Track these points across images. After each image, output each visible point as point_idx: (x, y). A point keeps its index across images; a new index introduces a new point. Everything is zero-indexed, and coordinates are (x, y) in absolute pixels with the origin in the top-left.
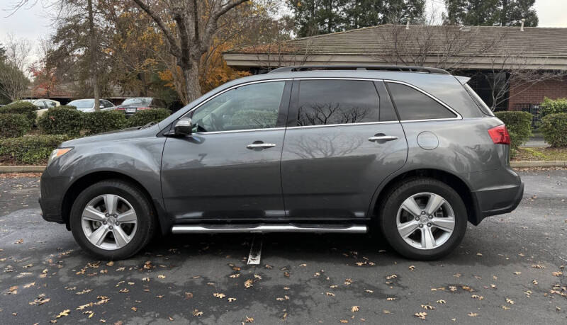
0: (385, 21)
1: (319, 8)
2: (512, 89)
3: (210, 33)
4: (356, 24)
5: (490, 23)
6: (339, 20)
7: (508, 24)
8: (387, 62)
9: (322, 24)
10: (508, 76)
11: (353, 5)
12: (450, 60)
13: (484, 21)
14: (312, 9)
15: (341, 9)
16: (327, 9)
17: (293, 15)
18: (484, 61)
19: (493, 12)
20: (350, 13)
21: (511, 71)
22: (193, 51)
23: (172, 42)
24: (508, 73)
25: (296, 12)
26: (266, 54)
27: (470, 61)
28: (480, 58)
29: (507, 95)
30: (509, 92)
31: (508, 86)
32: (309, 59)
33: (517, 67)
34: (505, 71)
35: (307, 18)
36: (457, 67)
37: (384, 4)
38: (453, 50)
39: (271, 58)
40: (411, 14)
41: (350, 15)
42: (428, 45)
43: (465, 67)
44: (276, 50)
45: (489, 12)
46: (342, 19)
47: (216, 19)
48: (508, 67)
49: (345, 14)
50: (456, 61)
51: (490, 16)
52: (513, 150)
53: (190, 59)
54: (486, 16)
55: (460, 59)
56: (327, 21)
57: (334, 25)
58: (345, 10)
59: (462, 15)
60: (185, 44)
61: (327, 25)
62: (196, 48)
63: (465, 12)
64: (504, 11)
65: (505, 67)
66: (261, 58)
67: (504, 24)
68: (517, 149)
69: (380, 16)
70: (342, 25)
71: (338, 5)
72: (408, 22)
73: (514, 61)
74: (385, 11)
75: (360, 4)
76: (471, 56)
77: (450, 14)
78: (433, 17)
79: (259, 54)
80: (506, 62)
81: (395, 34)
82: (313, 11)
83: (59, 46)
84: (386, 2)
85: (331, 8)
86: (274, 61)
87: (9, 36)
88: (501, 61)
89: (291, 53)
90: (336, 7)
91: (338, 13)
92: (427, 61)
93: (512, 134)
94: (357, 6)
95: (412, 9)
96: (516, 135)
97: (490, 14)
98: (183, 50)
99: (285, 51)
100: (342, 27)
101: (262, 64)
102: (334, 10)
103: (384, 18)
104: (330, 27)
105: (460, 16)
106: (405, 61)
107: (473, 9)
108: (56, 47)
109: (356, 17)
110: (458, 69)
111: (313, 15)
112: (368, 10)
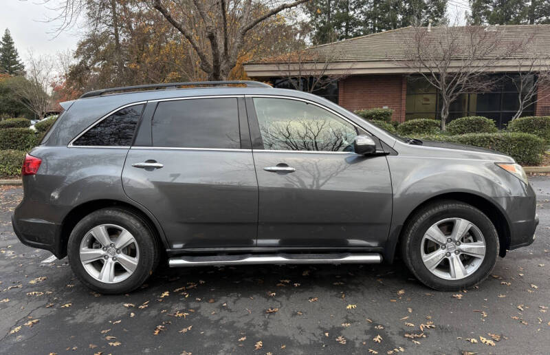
0: (405, 23)
1: (335, 11)
2: (540, 92)
3: (238, 47)
4: (375, 27)
5: (517, 21)
6: (357, 23)
7: (537, 21)
8: (409, 68)
9: (339, 27)
10: (536, 78)
11: (371, 7)
12: (475, 64)
13: (510, 18)
14: (328, 12)
15: (358, 11)
16: (343, 12)
17: (309, 20)
18: (511, 63)
19: (520, 9)
20: (369, 15)
21: (539, 73)
22: (223, 66)
23: (203, 58)
24: (536, 75)
25: (311, 16)
26: (286, 63)
27: (496, 64)
28: (506, 61)
29: (534, 98)
30: (537, 95)
31: (536, 89)
32: (329, 67)
33: (546, 69)
34: (532, 73)
35: (324, 23)
36: (482, 70)
37: (404, 4)
38: (478, 53)
39: (291, 68)
40: (432, 14)
41: (368, 18)
42: (452, 48)
43: (491, 70)
44: (296, 59)
45: (515, 9)
46: (360, 22)
47: (244, 34)
48: (536, 69)
49: (362, 17)
50: (481, 64)
51: (517, 13)
52: (540, 155)
53: (221, 74)
54: (513, 13)
55: (486, 63)
56: (344, 24)
57: (351, 28)
58: (362, 12)
59: (487, 14)
60: (216, 61)
61: (344, 29)
62: (225, 63)
63: (491, 10)
64: (533, 7)
65: (533, 69)
66: (282, 68)
67: (532, 22)
68: (545, 154)
69: (400, 17)
70: (360, 28)
71: (355, 8)
72: (430, 24)
73: (543, 62)
74: (404, 12)
75: (378, 6)
76: (498, 59)
77: (473, 13)
78: (457, 19)
79: (279, 63)
80: (534, 64)
81: (418, 39)
82: (329, 15)
83: (80, 60)
84: (406, 3)
85: (348, 11)
86: (294, 71)
87: (29, 52)
88: (529, 63)
89: (312, 62)
90: (353, 10)
91: (355, 15)
92: (451, 65)
93: (539, 139)
94: (376, 8)
95: (433, 9)
96: (544, 140)
97: (518, 11)
98: (215, 66)
99: (304, 60)
100: (360, 30)
101: (283, 74)
102: (351, 13)
103: (403, 19)
104: (347, 31)
105: (484, 14)
106: (428, 66)
107: (499, 6)
108: (76, 62)
109: (374, 19)
110: (483, 73)
111: (330, 19)
112: (386, 12)
